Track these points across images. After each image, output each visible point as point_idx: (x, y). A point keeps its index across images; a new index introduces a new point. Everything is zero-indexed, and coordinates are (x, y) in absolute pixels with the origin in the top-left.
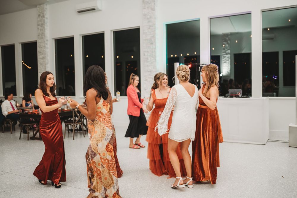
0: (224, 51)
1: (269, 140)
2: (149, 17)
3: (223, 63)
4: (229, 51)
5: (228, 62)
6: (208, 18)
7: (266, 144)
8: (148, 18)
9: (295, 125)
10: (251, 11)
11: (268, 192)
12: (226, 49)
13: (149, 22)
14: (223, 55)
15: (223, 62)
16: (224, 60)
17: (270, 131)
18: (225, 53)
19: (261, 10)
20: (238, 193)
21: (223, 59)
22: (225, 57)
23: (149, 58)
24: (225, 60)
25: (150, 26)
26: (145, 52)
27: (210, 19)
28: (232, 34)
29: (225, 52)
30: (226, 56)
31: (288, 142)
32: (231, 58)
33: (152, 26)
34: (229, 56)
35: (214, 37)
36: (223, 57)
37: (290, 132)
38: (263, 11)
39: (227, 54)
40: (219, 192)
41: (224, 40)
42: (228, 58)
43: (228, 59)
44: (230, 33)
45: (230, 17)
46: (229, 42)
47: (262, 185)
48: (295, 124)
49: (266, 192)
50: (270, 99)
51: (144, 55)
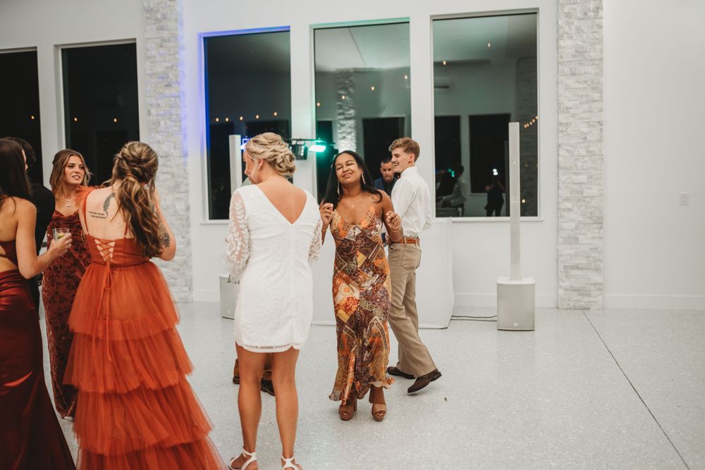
0: (341, 111)
1: (454, 318)
2: (159, 16)
3: (341, 139)
4: (352, 112)
5: (349, 137)
6: (311, 26)
7: (450, 328)
8: (157, 19)
9: (510, 280)
10: (409, 18)
11: (471, 445)
12: (344, 107)
13: (160, 29)
14: (340, 120)
15: (340, 136)
16: (341, 133)
17: (455, 296)
18: (342, 117)
19: (431, 16)
20: (404, 456)
21: (339, 131)
22: (342, 125)
23: (162, 123)
24: (344, 132)
25: (164, 40)
26: (151, 105)
27: (314, 29)
28: (358, 72)
29: (343, 114)
30: (345, 122)
31: (495, 318)
32: (356, 127)
33: (169, 41)
34: (351, 123)
35: (321, 77)
36: (339, 125)
37: (499, 297)
38: (435, 19)
39: (346, 119)
40: (360, 458)
41: (340, 86)
42: (350, 127)
43: (349, 130)
44: (352, 71)
45: (351, 29)
46: (351, 90)
47: (455, 427)
48: (509, 278)
49: (468, 444)
50: (453, 222)
51: (149, 113)
